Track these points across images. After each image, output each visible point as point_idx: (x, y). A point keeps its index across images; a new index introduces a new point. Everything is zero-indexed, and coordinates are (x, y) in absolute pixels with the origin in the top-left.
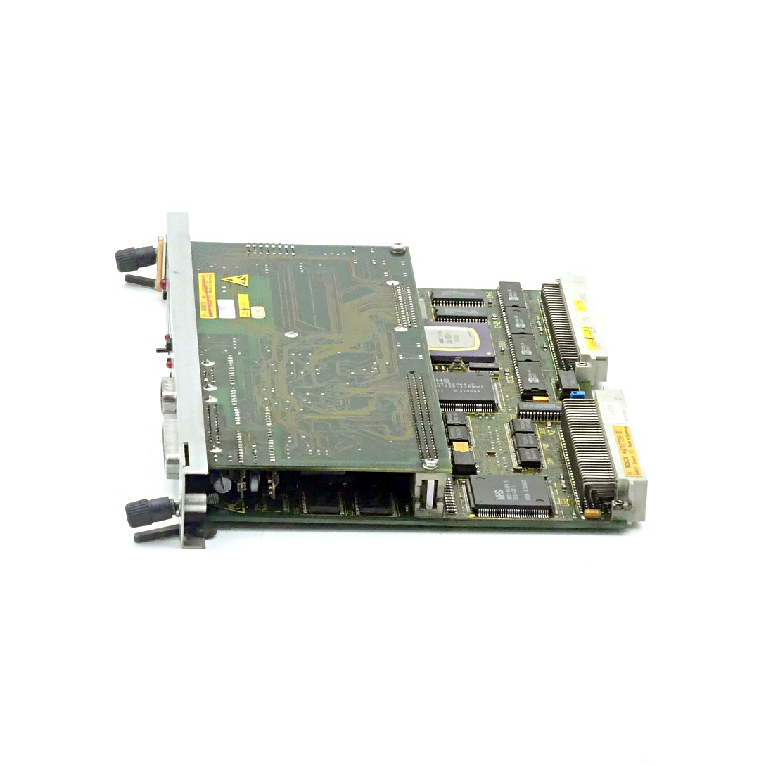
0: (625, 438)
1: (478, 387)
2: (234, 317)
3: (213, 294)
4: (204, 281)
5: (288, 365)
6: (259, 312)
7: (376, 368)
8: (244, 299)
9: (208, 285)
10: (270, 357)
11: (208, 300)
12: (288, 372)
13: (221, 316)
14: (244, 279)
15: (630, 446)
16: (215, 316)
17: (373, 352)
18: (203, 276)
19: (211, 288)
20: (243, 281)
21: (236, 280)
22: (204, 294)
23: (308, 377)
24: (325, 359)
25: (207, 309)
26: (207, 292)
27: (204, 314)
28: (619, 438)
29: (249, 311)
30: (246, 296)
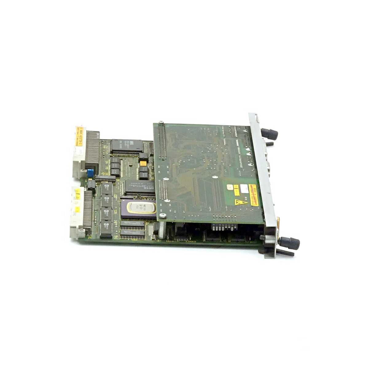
0: (79, 141)
1: (132, 185)
2: (241, 185)
3: (251, 196)
4: (256, 202)
5: (217, 163)
6: (230, 187)
7: (179, 162)
8: (237, 193)
9: (254, 200)
10: (224, 167)
11: (253, 193)
12: (216, 160)
13: (247, 185)
14: (237, 203)
15: (78, 138)
16: (250, 185)
17: (180, 169)
18: (256, 204)
19: (252, 199)
20: (237, 202)
21: (241, 202)
22: (255, 196)
23: (209, 158)
24: (201, 166)
25: (253, 189)
26: (254, 197)
27: (255, 186)
28: (81, 141)
29: (234, 188)
30: (236, 195)
